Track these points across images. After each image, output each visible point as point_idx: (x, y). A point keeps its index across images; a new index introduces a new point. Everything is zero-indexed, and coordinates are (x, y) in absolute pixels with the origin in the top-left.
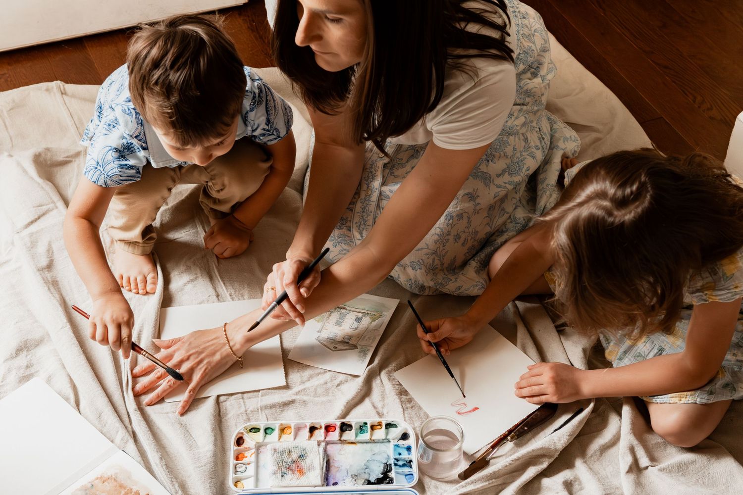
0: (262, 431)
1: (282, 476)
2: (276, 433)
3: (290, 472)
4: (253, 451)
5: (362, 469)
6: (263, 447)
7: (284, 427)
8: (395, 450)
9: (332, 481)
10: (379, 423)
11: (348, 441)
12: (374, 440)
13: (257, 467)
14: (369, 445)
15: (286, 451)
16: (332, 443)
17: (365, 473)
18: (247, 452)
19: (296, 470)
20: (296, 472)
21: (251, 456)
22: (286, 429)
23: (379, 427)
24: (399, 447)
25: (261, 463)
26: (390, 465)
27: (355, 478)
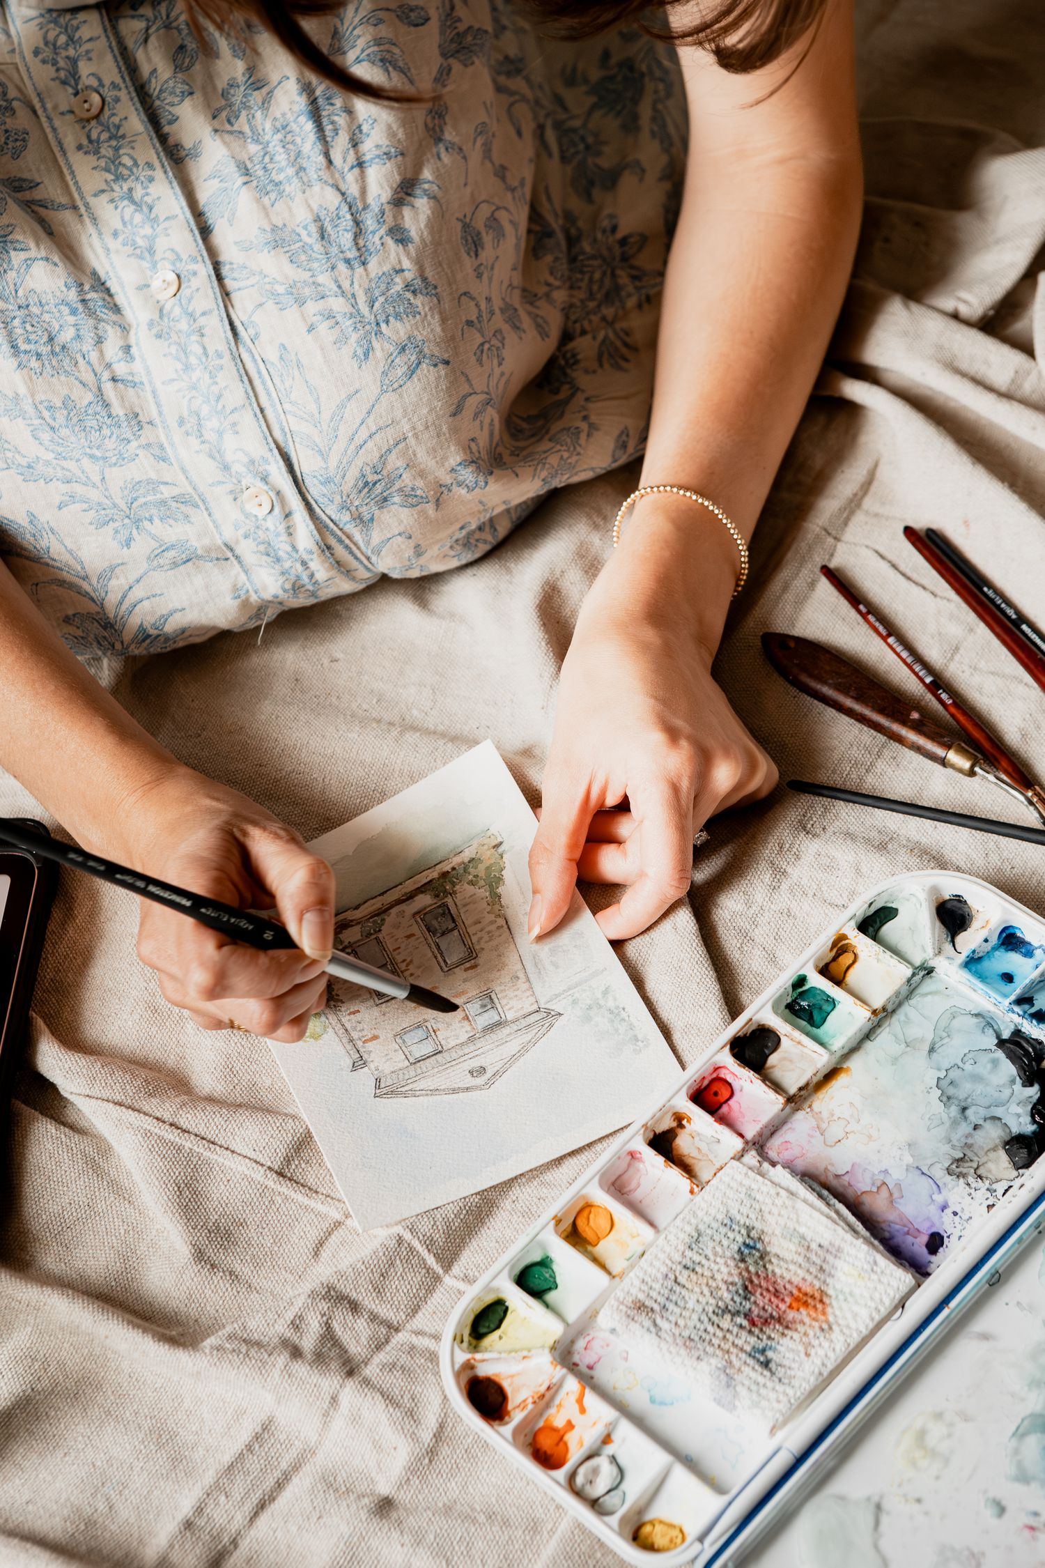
0: (517, 1299)
1: (766, 1364)
2: (566, 1260)
3: (773, 1331)
4: (572, 1384)
5: (955, 1123)
6: (581, 1344)
7: (567, 1223)
8: (982, 977)
9: (918, 1246)
10: (834, 945)
11: (815, 1080)
12: (884, 1009)
13: (639, 1422)
14: (884, 1037)
15: (682, 1280)
16: (772, 1134)
17: (976, 1127)
18: (552, 1411)
19: (783, 1307)
20: (791, 1315)
21: (583, 1410)
22: (581, 1224)
23: (846, 959)
24: (980, 958)
25: (638, 1399)
26: (1017, 1032)
27: (967, 1168)
